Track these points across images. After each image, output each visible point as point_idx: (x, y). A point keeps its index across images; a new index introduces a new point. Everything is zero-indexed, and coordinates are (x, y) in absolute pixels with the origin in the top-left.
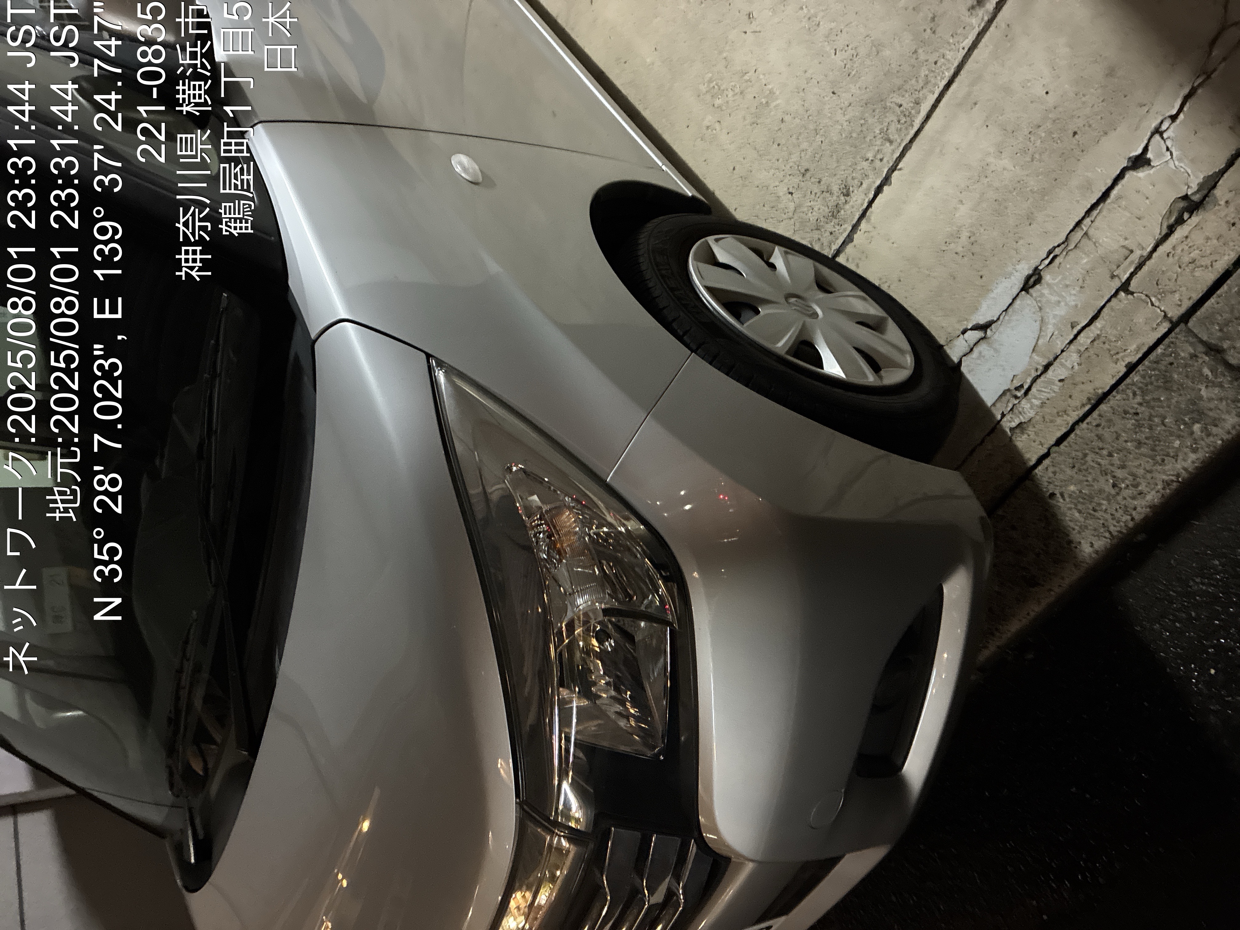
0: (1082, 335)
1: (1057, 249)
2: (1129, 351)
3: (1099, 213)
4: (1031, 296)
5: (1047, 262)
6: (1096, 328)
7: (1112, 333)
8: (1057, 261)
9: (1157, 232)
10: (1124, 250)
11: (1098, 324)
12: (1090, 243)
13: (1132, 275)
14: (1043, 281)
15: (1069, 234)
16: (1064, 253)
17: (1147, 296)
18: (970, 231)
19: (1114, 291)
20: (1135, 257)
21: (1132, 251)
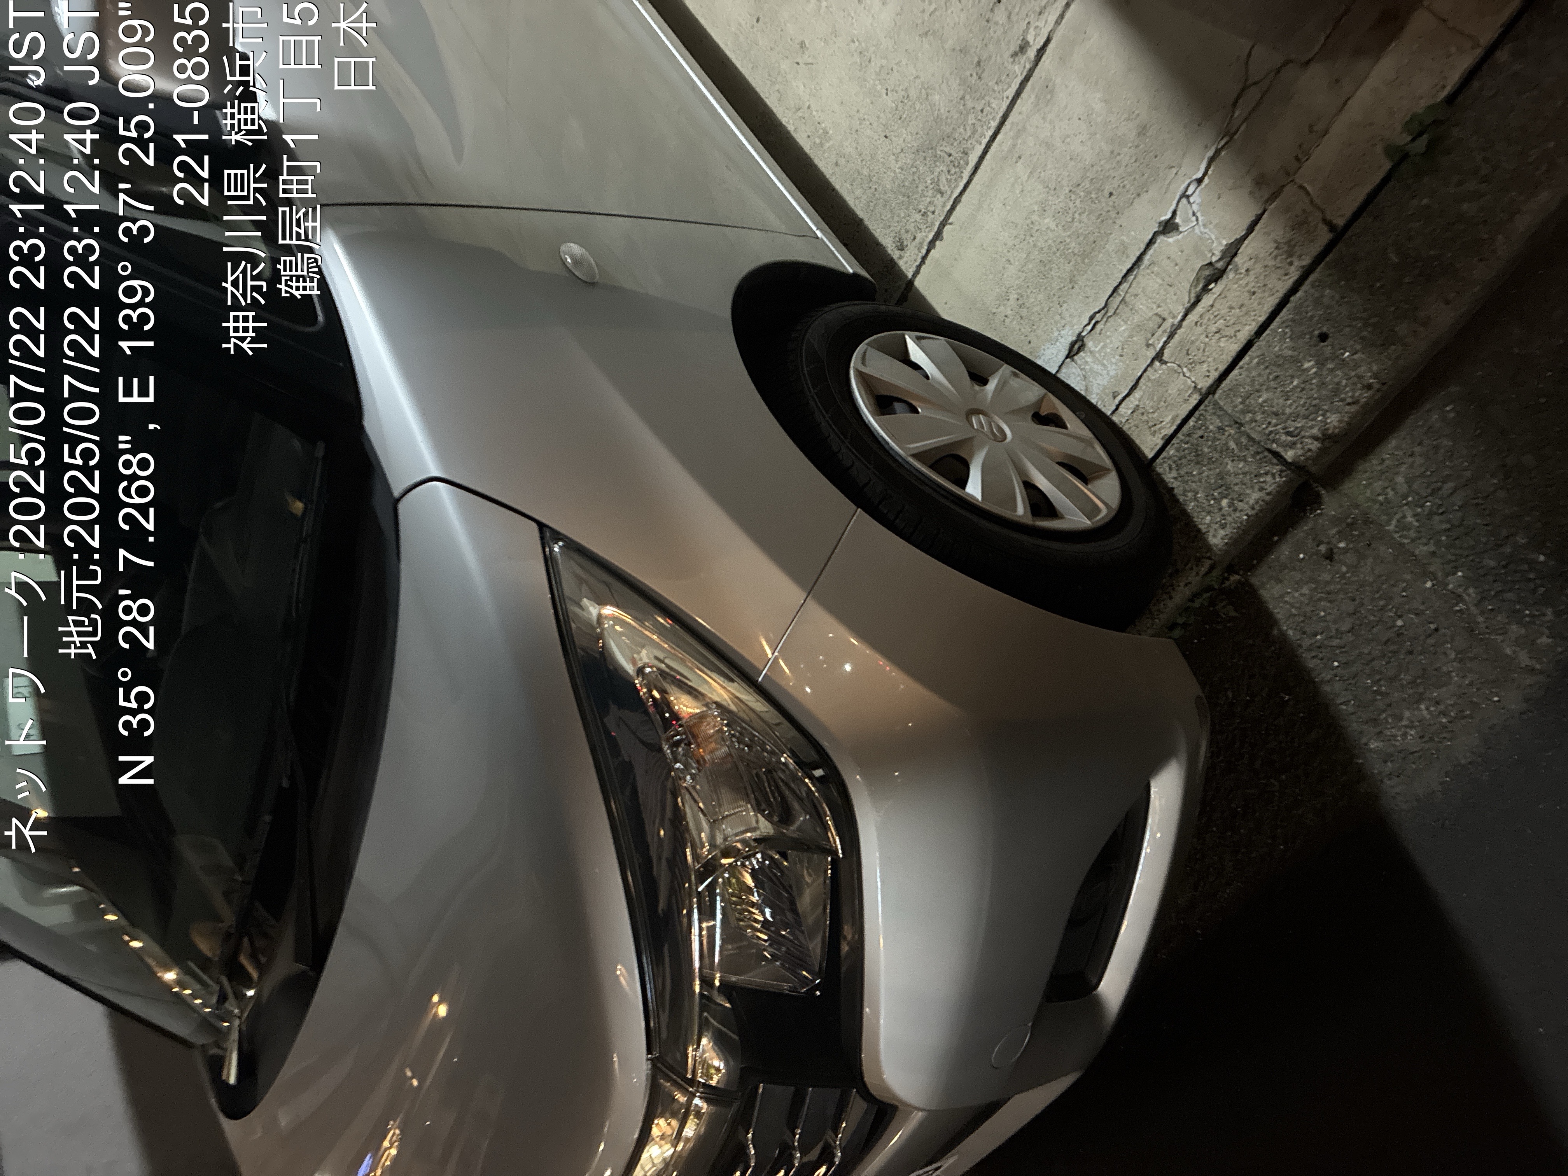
0: (1123, 405)
1: (1098, 315)
2: (1164, 423)
3: (1134, 279)
4: (1076, 363)
5: (1089, 328)
6: (1135, 398)
7: (1149, 404)
8: (1099, 327)
9: (1186, 300)
10: (1158, 318)
11: (1137, 394)
12: (1126, 309)
13: (1166, 343)
14: (1086, 349)
15: (1107, 301)
16: (1105, 319)
17: (1179, 366)
18: (1019, 294)
19: (1149, 361)
20: (1167, 326)
21: (1164, 319)
